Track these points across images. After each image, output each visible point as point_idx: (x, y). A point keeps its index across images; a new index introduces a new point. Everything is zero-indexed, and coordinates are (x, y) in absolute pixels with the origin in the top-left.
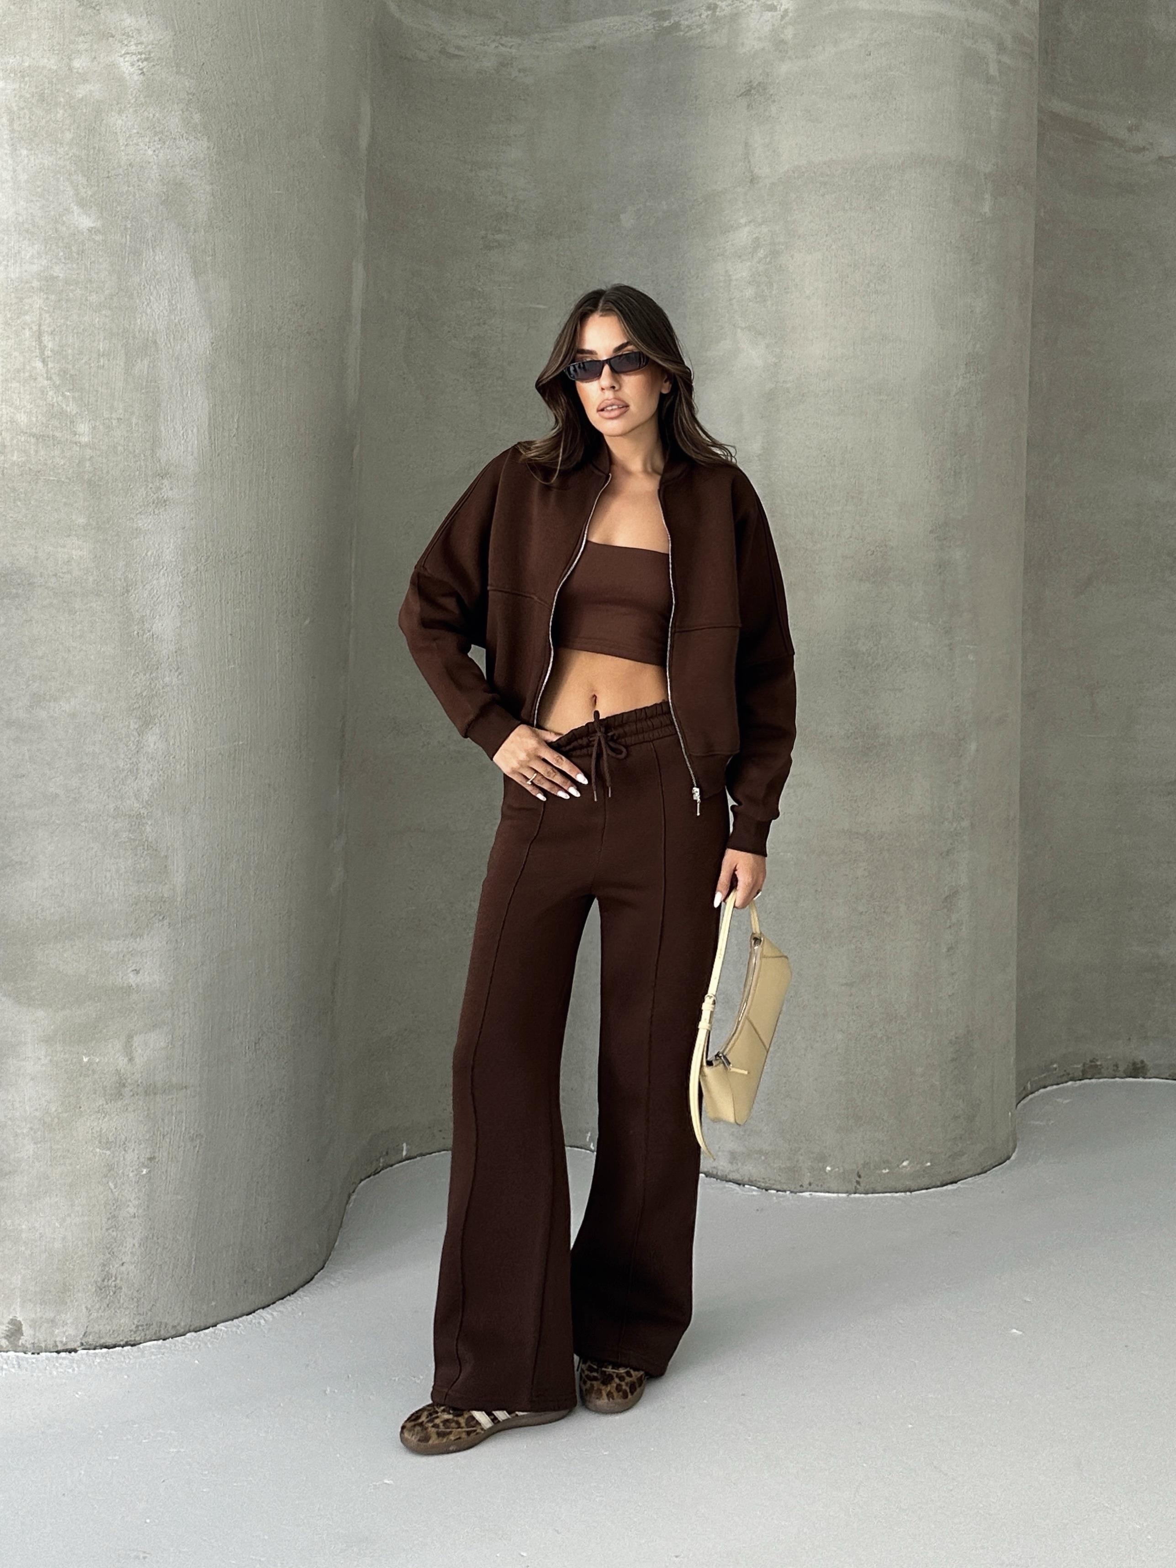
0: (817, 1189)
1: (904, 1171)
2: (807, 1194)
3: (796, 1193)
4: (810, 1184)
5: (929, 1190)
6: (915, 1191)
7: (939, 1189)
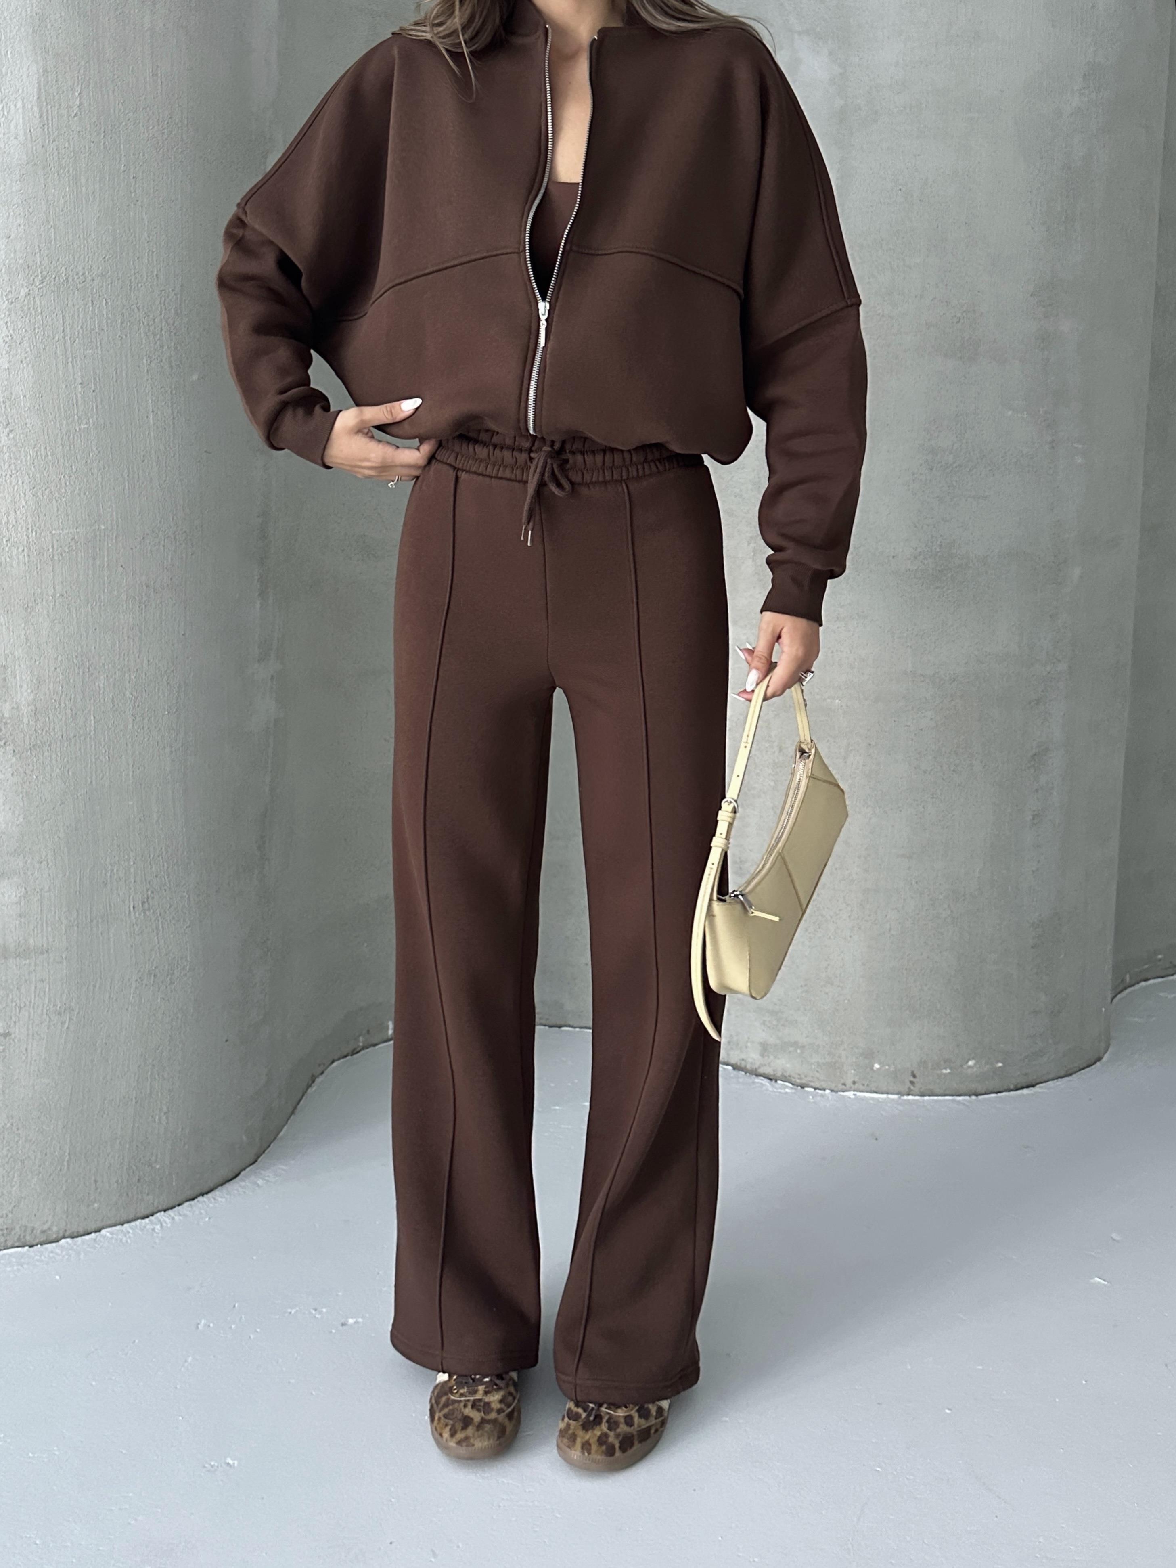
0: (862, 1088)
1: (969, 1071)
2: (850, 1094)
3: (837, 1092)
4: (854, 1083)
5: (999, 1094)
6: (983, 1094)
7: (1012, 1093)
